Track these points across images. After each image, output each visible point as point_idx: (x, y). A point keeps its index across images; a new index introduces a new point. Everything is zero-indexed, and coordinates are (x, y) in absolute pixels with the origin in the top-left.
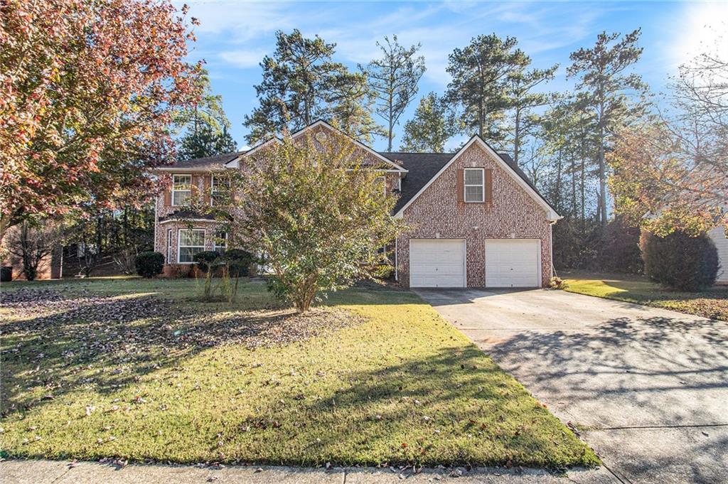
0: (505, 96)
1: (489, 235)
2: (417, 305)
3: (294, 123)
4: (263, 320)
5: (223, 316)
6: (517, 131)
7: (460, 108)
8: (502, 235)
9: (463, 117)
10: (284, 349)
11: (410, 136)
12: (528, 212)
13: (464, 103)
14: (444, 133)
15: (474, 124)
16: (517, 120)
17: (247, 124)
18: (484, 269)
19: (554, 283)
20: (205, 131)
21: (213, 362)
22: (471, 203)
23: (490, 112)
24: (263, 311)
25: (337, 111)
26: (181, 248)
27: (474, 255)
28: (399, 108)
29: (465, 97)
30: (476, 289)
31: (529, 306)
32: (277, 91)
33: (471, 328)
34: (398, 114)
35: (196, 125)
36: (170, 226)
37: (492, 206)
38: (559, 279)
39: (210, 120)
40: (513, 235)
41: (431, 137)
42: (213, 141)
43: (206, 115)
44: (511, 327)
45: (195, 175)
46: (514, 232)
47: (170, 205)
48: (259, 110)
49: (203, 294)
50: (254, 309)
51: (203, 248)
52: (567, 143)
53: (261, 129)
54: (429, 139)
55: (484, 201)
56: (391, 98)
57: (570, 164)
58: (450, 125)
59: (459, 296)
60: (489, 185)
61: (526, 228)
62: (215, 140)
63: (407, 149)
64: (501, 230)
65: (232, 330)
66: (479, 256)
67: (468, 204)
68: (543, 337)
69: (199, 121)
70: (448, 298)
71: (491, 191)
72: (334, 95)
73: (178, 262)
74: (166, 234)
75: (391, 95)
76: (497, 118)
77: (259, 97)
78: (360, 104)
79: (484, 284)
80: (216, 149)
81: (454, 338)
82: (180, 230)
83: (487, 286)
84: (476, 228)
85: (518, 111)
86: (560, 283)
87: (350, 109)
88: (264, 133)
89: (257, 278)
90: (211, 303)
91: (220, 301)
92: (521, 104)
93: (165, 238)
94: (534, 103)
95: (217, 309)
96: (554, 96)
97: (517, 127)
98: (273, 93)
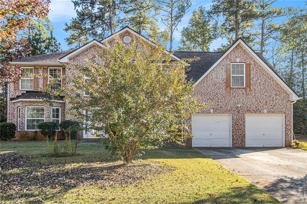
0: (255, 10)
1: (248, 111)
2: (203, 159)
3: (101, 29)
4: (102, 169)
5: (72, 166)
6: (262, 36)
7: (221, 19)
8: (257, 111)
9: (224, 25)
10: (126, 188)
11: (185, 39)
12: (276, 94)
13: (224, 14)
14: (210, 37)
15: (231, 30)
16: (262, 27)
17: (67, 30)
18: (245, 134)
19: (294, 144)
20: (36, 34)
21: (80, 197)
22: (236, 88)
23: (243, 21)
24: (99, 163)
25: (132, 20)
26: (27, 120)
27: (237, 125)
28: (177, 18)
29: (225, 10)
30: (239, 148)
31: (281, 159)
32: (89, 4)
33: (246, 174)
34: (177, 23)
35: (29, 30)
36: (19, 104)
37: (250, 90)
38: (298, 142)
39: (40, 27)
40: (265, 111)
41: (200, 40)
42: (42, 42)
43: (37, 23)
44: (274, 173)
45: (36, 68)
46: (266, 109)
47: (19, 89)
48: (76, 19)
49: (52, 152)
50: (93, 162)
51: (43, 120)
52: (299, 44)
53: (77, 33)
54: (199, 42)
55: (245, 86)
56: (172, 11)
57: (301, 60)
58: (214, 31)
59: (229, 153)
60: (248, 75)
61: (274, 106)
62: (44, 41)
63: (183, 48)
64: (257, 107)
65: (83, 176)
66: (241, 125)
67: (233, 88)
68: (297, 180)
69: (31, 28)
70: (222, 154)
71: (250, 79)
72: (130, 8)
73: (26, 130)
74: (16, 110)
75: (172, 8)
76: (248, 26)
77: (76, 9)
78: (149, 14)
79: (245, 145)
80: (46, 48)
81: (239, 181)
82: (26, 107)
83: (247, 146)
84: (239, 106)
85: (263, 21)
86: (298, 144)
87: (142, 19)
88: (79, 36)
89: (84, 140)
90: (60, 158)
91: (65, 156)
92: (266, 16)
93: (16, 112)
94: (275, 15)
95: (66, 162)
96: (290, 10)
97: (263, 33)
98: (86, 6)
